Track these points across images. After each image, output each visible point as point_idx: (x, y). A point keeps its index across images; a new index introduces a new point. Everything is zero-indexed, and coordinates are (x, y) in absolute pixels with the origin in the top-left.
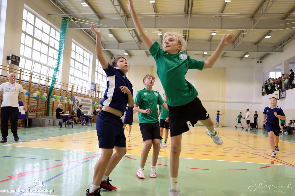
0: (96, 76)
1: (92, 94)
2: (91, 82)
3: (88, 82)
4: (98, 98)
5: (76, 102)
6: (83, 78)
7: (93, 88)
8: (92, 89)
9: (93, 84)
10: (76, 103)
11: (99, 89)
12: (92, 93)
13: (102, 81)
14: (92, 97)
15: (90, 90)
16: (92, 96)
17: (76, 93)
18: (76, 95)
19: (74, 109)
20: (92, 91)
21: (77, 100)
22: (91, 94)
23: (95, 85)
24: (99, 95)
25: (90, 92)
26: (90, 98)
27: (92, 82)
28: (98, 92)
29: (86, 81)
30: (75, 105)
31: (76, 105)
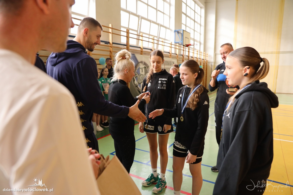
0: (183, 21)
1: (177, 50)
2: (174, 30)
3: (169, 29)
4: (188, 57)
5: (141, 66)
6: (160, 22)
7: (179, 40)
8: (177, 41)
9: (178, 32)
10: (141, 70)
11: (189, 41)
12: (177, 47)
13: (194, 30)
14: (176, 56)
15: (173, 43)
16: (177, 53)
17: (139, 49)
18: (142, 53)
19: (136, 82)
20: (178, 44)
21: (142, 62)
22: (175, 51)
23: (182, 35)
24: (189, 52)
25: (173, 46)
26: (173, 57)
27: (177, 30)
28: (187, 46)
29: (166, 28)
30: (139, 73)
31: (141, 73)
